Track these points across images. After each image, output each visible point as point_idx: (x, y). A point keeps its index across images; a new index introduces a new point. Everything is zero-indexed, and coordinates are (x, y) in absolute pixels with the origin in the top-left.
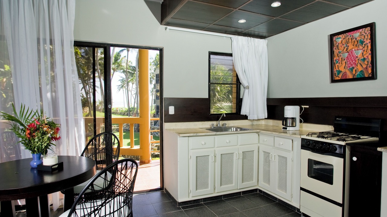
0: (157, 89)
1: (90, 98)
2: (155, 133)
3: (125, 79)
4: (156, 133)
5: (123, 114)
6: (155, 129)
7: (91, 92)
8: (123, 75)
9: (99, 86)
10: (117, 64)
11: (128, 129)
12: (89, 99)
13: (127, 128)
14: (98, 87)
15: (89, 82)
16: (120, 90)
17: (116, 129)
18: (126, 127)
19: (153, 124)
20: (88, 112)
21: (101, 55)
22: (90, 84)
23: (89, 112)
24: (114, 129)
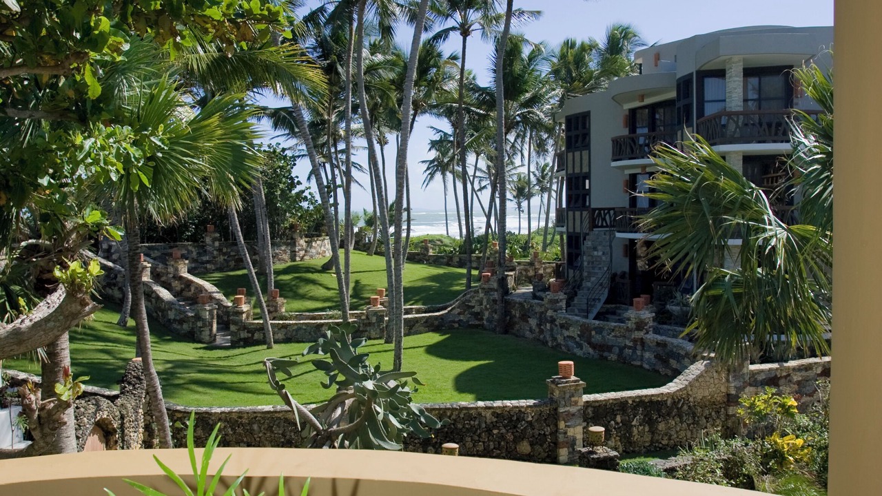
0: (570, 171)
1: (336, 204)
2: (570, 343)
3: (452, 139)
4: (577, 343)
5: (445, 260)
6: (571, 325)
7: (339, 186)
8: (445, 126)
9: (365, 165)
10: (425, 83)
11: (468, 321)
12: (333, 208)
13: (462, 317)
14: (360, 168)
15: (333, 150)
16: (432, 175)
17: (426, 322)
18: (459, 314)
19: (564, 306)
20: (329, 254)
21: (372, 54)
22: (336, 159)
23: (331, 253)
24: (417, 322)
